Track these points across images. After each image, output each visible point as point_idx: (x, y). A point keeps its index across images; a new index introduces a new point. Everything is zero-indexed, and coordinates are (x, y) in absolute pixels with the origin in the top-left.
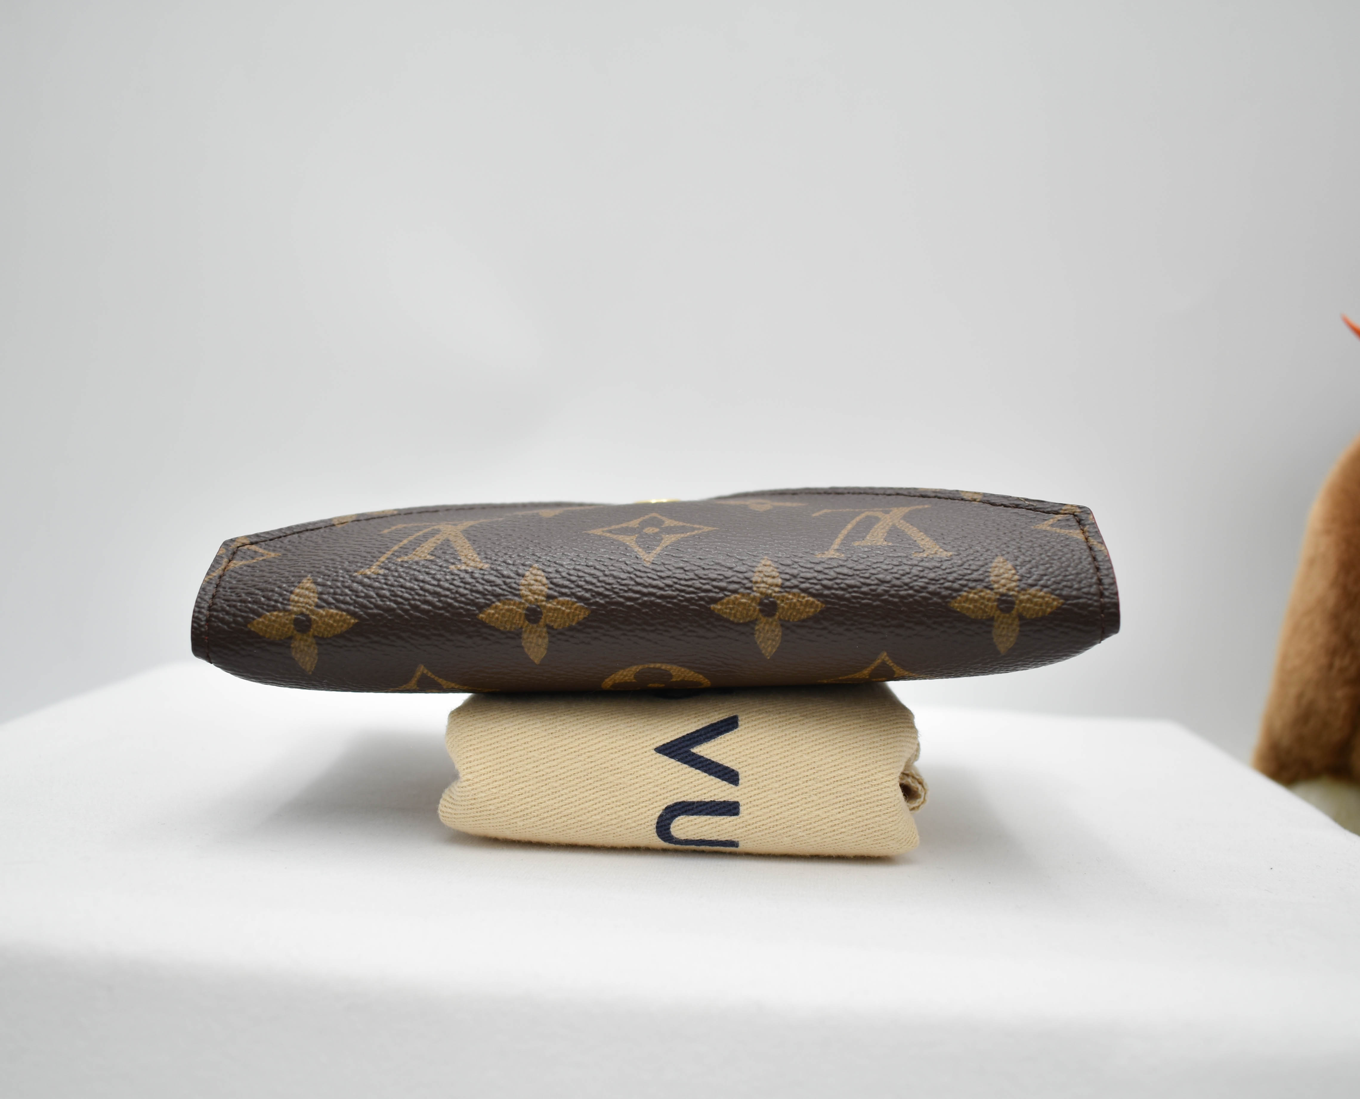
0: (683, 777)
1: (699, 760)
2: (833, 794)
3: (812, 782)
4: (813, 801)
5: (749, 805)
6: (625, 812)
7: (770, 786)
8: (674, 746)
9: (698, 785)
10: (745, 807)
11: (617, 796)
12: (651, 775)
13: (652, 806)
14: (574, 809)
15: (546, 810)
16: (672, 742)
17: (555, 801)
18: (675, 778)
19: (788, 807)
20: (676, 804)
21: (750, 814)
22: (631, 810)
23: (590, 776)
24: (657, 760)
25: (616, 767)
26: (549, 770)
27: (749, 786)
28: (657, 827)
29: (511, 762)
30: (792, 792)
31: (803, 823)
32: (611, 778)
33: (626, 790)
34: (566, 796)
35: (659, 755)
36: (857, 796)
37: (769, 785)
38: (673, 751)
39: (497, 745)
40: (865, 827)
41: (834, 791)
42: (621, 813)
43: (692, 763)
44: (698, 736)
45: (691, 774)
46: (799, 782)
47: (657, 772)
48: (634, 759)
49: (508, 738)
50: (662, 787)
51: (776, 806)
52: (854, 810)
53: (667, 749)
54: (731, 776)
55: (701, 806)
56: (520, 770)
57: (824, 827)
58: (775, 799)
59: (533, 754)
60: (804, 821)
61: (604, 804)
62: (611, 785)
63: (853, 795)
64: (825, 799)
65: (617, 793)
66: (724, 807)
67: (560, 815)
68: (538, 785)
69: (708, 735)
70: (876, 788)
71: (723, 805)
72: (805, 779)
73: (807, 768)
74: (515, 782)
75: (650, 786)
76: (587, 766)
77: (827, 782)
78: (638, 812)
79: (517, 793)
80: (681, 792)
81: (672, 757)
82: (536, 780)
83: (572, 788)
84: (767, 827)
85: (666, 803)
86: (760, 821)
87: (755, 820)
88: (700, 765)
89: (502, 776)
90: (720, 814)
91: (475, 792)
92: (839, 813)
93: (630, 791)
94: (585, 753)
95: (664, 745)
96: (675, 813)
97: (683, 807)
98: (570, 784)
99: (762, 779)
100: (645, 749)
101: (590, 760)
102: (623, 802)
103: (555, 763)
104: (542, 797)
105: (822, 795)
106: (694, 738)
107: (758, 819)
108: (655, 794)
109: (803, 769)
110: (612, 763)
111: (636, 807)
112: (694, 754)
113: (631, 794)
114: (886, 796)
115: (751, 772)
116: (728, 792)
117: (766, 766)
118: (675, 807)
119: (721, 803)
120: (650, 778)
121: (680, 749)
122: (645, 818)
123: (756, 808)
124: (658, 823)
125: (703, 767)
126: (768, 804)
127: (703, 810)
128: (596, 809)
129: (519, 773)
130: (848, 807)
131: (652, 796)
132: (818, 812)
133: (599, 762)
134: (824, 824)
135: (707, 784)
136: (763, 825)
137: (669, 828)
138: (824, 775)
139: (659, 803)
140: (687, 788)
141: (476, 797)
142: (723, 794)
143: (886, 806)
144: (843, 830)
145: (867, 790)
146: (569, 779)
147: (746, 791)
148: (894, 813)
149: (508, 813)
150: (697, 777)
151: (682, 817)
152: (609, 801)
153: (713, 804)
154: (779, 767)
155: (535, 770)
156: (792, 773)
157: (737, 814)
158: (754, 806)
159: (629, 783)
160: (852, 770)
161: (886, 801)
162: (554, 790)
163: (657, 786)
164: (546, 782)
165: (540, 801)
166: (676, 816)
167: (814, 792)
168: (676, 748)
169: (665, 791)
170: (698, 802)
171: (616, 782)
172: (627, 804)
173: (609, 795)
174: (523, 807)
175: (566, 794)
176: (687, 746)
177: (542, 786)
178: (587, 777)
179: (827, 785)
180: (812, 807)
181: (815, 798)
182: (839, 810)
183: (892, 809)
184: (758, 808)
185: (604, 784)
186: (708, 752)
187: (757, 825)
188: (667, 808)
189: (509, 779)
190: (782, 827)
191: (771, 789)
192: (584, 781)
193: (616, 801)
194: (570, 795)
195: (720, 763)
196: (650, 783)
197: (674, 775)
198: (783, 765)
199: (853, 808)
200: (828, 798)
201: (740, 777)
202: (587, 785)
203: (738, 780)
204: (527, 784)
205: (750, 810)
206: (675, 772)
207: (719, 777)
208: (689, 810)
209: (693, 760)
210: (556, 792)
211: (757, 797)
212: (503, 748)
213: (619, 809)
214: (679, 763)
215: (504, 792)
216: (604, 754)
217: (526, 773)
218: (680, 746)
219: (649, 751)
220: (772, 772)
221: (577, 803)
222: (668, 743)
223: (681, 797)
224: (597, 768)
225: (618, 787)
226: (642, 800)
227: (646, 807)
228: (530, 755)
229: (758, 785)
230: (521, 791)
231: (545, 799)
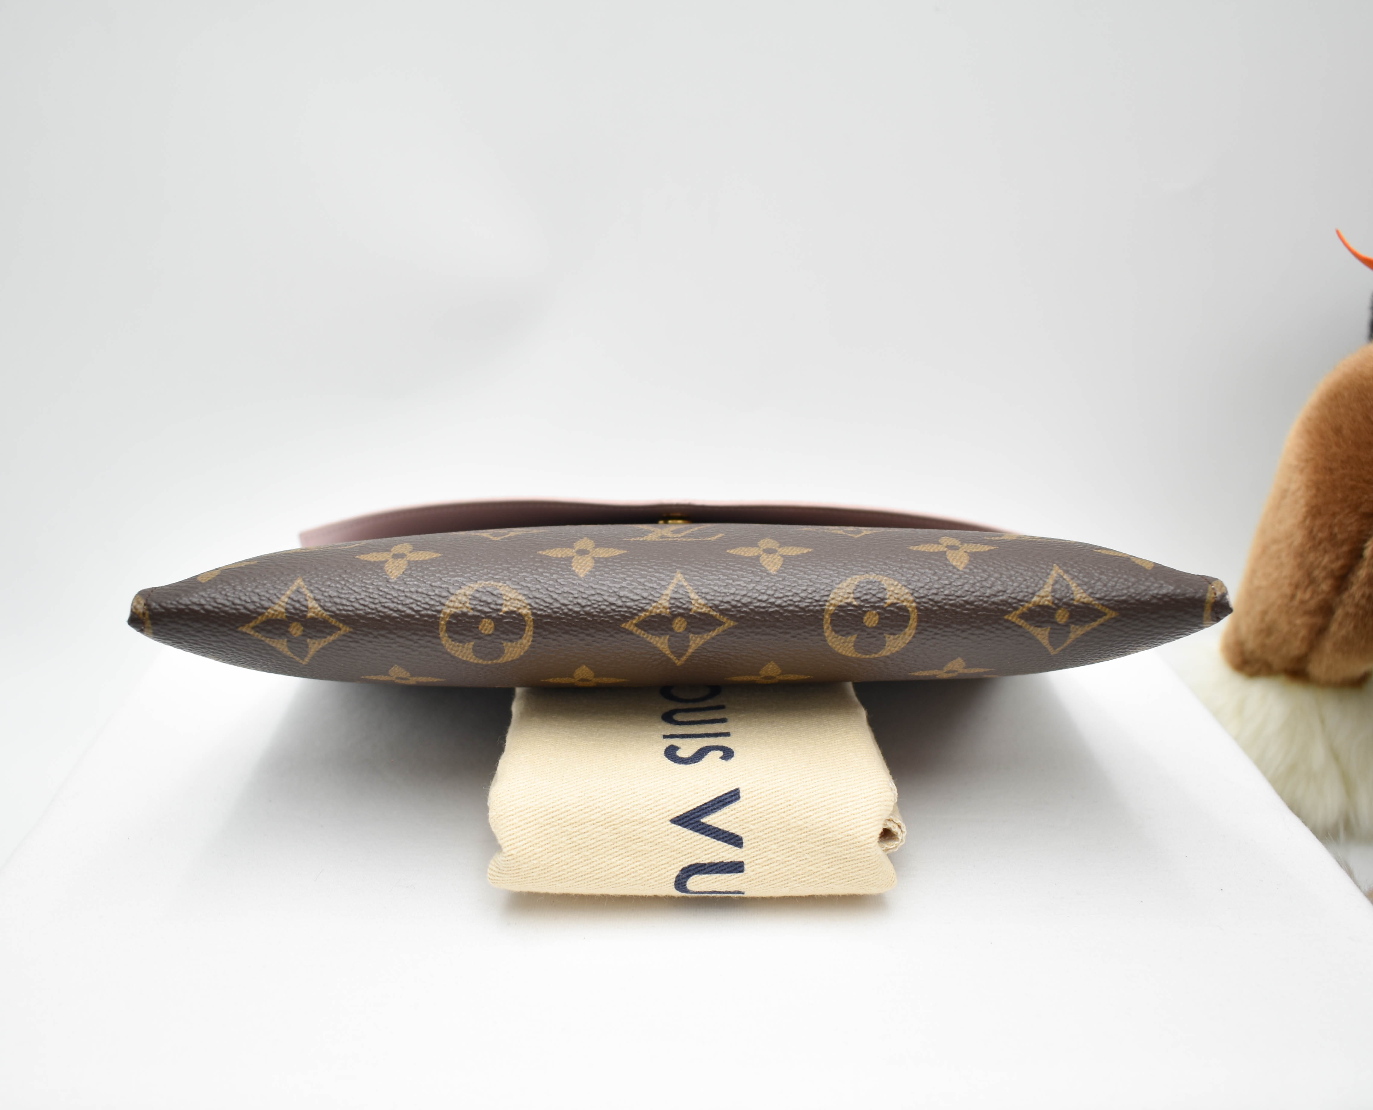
0: (696, 843)
1: (708, 829)
2: (823, 853)
3: (806, 843)
4: (806, 859)
5: (753, 864)
6: (648, 874)
7: (770, 848)
8: (686, 817)
9: (709, 849)
10: (749, 866)
11: (639, 861)
12: (668, 842)
13: (670, 868)
14: (603, 874)
15: (580, 875)
16: (684, 814)
17: (587, 867)
18: (688, 844)
19: (785, 865)
20: (690, 866)
21: (753, 871)
22: (652, 872)
23: (616, 845)
24: (673, 830)
25: (637, 837)
26: (580, 842)
27: (751, 848)
28: (675, 885)
29: (548, 836)
30: (788, 852)
31: (798, 877)
32: (634, 846)
33: (647, 855)
34: (596, 863)
35: (673, 825)
36: (844, 855)
37: (768, 846)
38: (686, 822)
39: (535, 822)
40: (851, 878)
41: (824, 850)
42: (644, 875)
43: (702, 831)
44: (706, 808)
45: (702, 840)
46: (794, 844)
47: (673, 840)
48: (653, 829)
49: (544, 816)
50: (678, 851)
51: (776, 864)
52: (841, 866)
53: (680, 820)
54: (735, 840)
55: (712, 866)
56: (555, 843)
57: (817, 879)
58: (774, 858)
59: (566, 828)
60: (799, 875)
61: (629, 868)
62: (635, 851)
63: (840, 854)
64: (817, 857)
65: (639, 859)
66: (731, 866)
67: (592, 879)
68: (572, 854)
69: (715, 807)
70: (859, 849)
71: (730, 865)
72: (800, 841)
73: (800, 832)
74: (553, 853)
75: (667, 851)
76: (612, 837)
77: (818, 843)
78: (659, 873)
79: (554, 862)
80: (694, 855)
81: (685, 827)
82: (570, 850)
83: (601, 856)
84: (768, 880)
85: (682, 865)
86: (762, 876)
87: (758, 875)
88: (710, 832)
89: (541, 849)
90: (728, 872)
91: (519, 863)
92: (829, 867)
93: (651, 856)
94: (610, 826)
95: (678, 817)
96: (690, 873)
97: (696, 868)
98: (599, 852)
99: (762, 842)
100: (662, 821)
101: (615, 832)
102: (646, 865)
103: (585, 835)
104: (576, 864)
105: (813, 854)
106: (703, 809)
107: (760, 875)
108: (672, 858)
109: (797, 833)
110: (634, 833)
111: (656, 869)
112: (703, 823)
113: (651, 858)
114: (868, 855)
115: (753, 837)
116: (734, 853)
117: (766, 831)
118: (690, 868)
119: (728, 863)
120: (667, 845)
121: (691, 819)
122: (665, 878)
123: (758, 866)
124: (676, 881)
125: (711, 834)
126: (769, 862)
127: (714, 869)
128: (622, 873)
129: (555, 845)
130: (835, 863)
131: (669, 859)
132: (810, 868)
133: (623, 833)
134: (816, 877)
135: (715, 848)
136: (765, 879)
137: (685, 885)
138: (815, 838)
139: (676, 866)
140: (699, 852)
141: (520, 867)
142: (730, 856)
143: (868, 863)
144: (832, 881)
145: (852, 850)
146: (598, 848)
147: (749, 852)
148: (875, 867)
149: (549, 878)
150: (707, 843)
151: (696, 876)
152: (633, 866)
153: (722, 864)
154: (777, 832)
155: (569, 842)
156: (788, 836)
157: (742, 871)
158: (756, 864)
159: (650, 849)
160: (839, 834)
161: (868, 859)
162: (586, 858)
163: (674, 851)
164: (579, 852)
165: (575, 867)
166: (690, 876)
167: (807, 851)
168: (688, 819)
169: (680, 855)
170: (709, 863)
171: (638, 849)
172: (648, 867)
173: (633, 860)
174: (560, 874)
175: (596, 861)
176: (698, 817)
177: (576, 855)
178: (613, 846)
179: (818, 846)
180: (806, 864)
181: (807, 856)
182: (829, 866)
183: (873, 864)
184: (760, 866)
185: (628, 851)
186: (716, 820)
187: (760, 879)
188: (683, 869)
189: (547, 851)
190: (780, 880)
191: (771, 850)
192: (611, 849)
193: (640, 865)
194: (599, 862)
195: (726, 830)
196: (668, 849)
197: (687, 842)
198: (780, 830)
199: (841, 863)
200: (819, 856)
201: (744, 840)
202: (614, 853)
203: (742, 843)
204: (562, 854)
205: (753, 868)
206: (688, 840)
207: (726, 842)
208: (702, 870)
209: (703, 828)
210: (587, 860)
211: (759, 857)
212: (540, 825)
213: (642, 872)
214: (691, 832)
215: (543, 863)
216: (627, 826)
217: (561, 845)
218: (691, 817)
219: (665, 822)
220: (771, 836)
221: (606, 869)
222: (681, 815)
223: (694, 860)
224: (621, 838)
225: (641, 853)
226: (661, 863)
227: (665, 868)
228: (564, 829)
229: (759, 847)
230: (558, 860)
231: (578, 866)
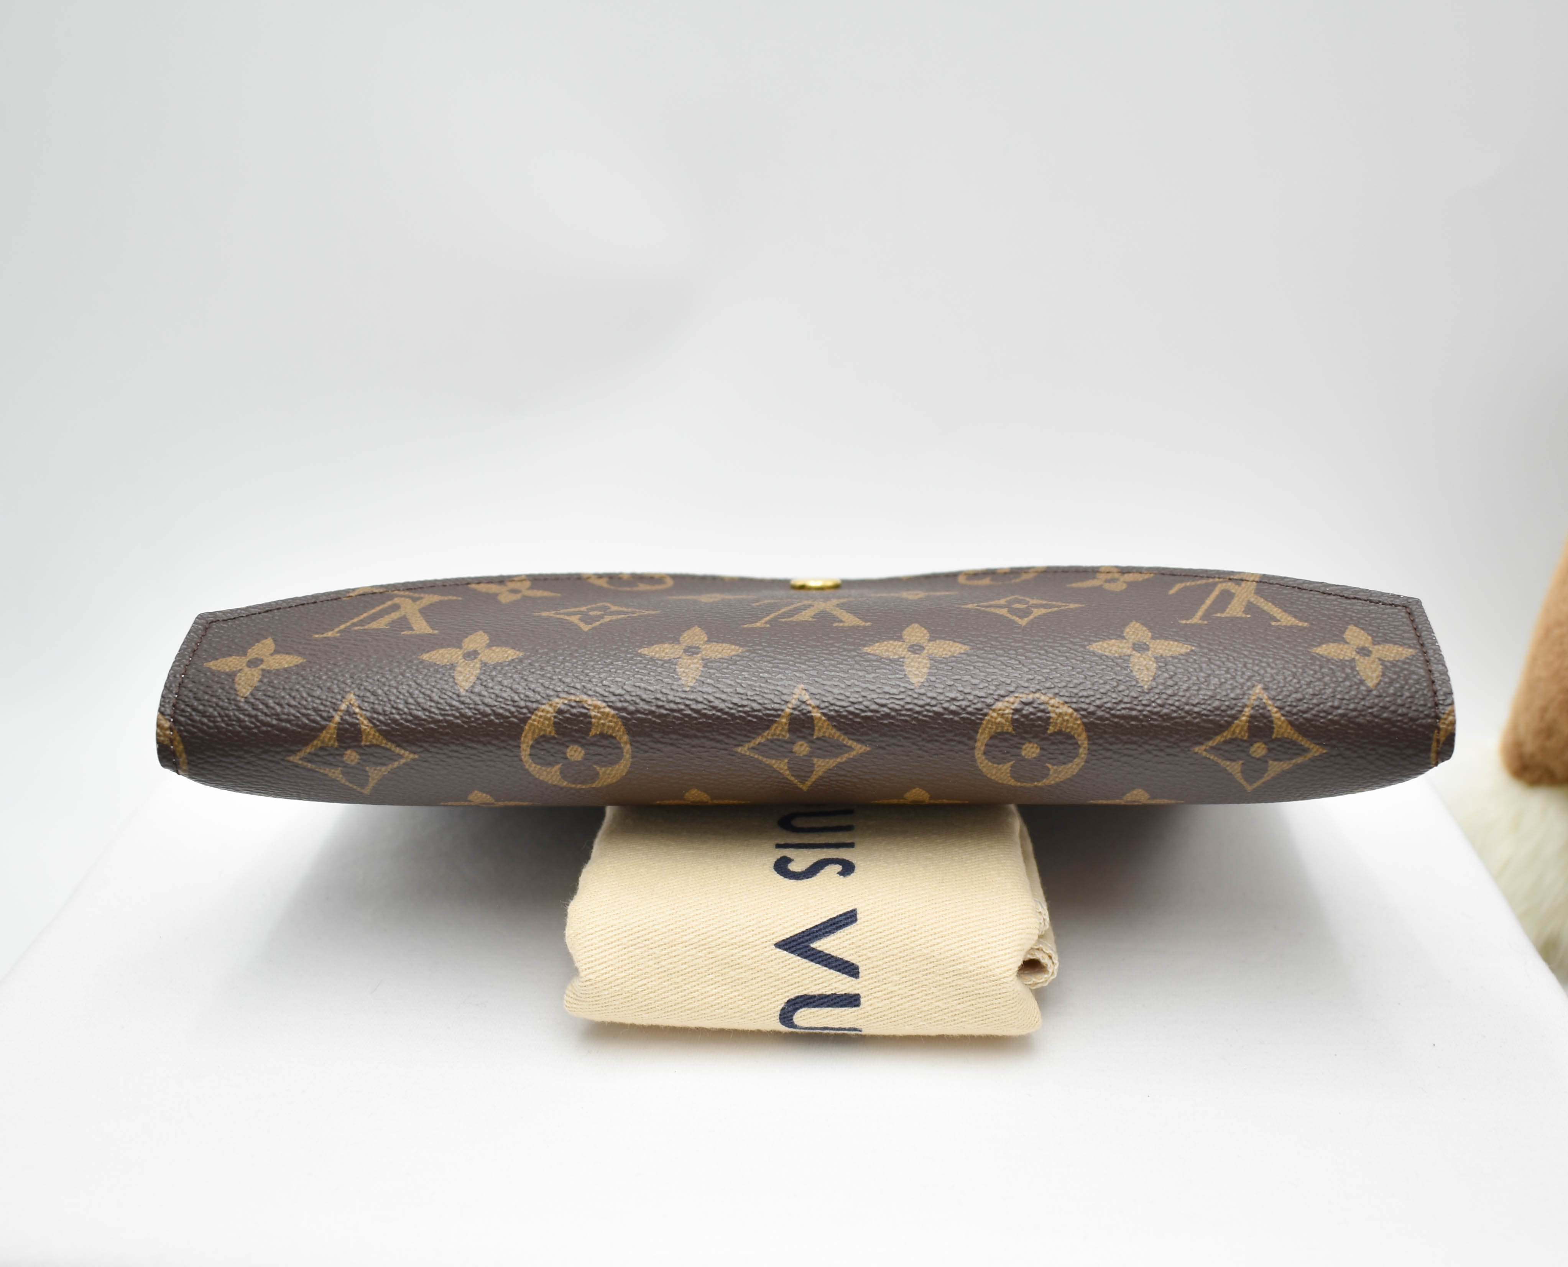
0: (804, 972)
1: (818, 955)
2: (953, 986)
3: (932, 975)
4: (933, 993)
5: (870, 997)
6: (748, 1005)
7: (890, 980)
8: (794, 941)
9: (819, 979)
10: (865, 999)
11: (738, 990)
12: (771, 970)
13: (774, 999)
14: (697, 1004)
15: (670, 1004)
16: (791, 937)
17: (677, 996)
18: (795, 972)
19: (908, 999)
20: (798, 997)
21: (871, 1005)
22: (753, 1003)
23: (711, 971)
24: (777, 955)
25: (736, 962)
26: (670, 966)
27: (869, 979)
28: (780, 1019)
29: (633, 959)
30: (912, 985)
31: (924, 1014)
32: (732, 973)
33: (747, 984)
34: (688, 991)
35: (778, 950)
36: (976, 990)
37: (889, 977)
38: (793, 947)
39: (618, 943)
40: (985, 1017)
41: (954, 984)
42: (743, 1007)
43: (812, 958)
44: (817, 931)
45: (811, 968)
46: (919, 975)
47: (778, 967)
48: (754, 954)
49: (629, 935)
50: (783, 980)
51: (897, 998)
52: (973, 1002)
53: (786, 944)
54: (850, 969)
55: (822, 998)
56: (642, 967)
57: (945, 1017)
58: (895, 991)
59: (654, 950)
60: (925, 1011)
61: (726, 998)
62: (733, 979)
63: (972, 988)
64: (945, 991)
65: (738, 988)
66: (846, 999)
67: (683, 1009)
68: (660, 980)
69: (827, 930)
70: (994, 983)
71: (844, 997)
72: (925, 972)
73: (926, 962)
74: (637, 979)
75: (770, 980)
76: (707, 962)
77: (946, 976)
78: (761, 1005)
79: (640, 989)
80: (802, 986)
81: (792, 952)
82: (657, 976)
83: (694, 984)
84: (889, 1017)
85: (789, 995)
86: (881, 1012)
87: (876, 1011)
88: (820, 959)
89: (623, 974)
90: (842, 1006)
91: (598, 990)
92: (959, 1004)
93: (751, 985)
94: (705, 949)
95: (783, 940)
96: (797, 1006)
97: (804, 1000)
98: (691, 979)
99: (882, 972)
100: (765, 945)
101: (710, 956)
102: (746, 995)
103: (676, 959)
104: (665, 992)
105: (941, 988)
106: (814, 933)
107: (879, 1010)
108: (777, 988)
109: (923, 963)
110: (732, 958)
111: (758, 1001)
112: (813, 949)
113: (752, 987)
114: (1004, 990)
115: (871, 966)
116: (848, 984)
117: (886, 960)
118: (797, 1000)
119: (842, 995)
120: (771, 972)
121: (799, 944)
122: (768, 1011)
123: (876, 1000)
124: (780, 1015)
125: (822, 961)
126: (889, 996)
127: (825, 1002)
128: (718, 1004)
129: (641, 970)
130: (966, 999)
131: (773, 989)
132: (937, 1004)
133: (720, 958)
134: (945, 1014)
135: (827, 978)
136: (884, 1015)
137: (792, 1019)
138: (943, 969)
139: (781, 997)
140: (808, 982)
141: (600, 994)
142: (844, 987)
143: (1005, 1000)
144: (964, 1019)
145: (985, 985)
146: (691, 974)
147: (866, 983)
148: (1013, 1005)
149: (633, 1007)
150: (817, 971)
151: (803, 1009)
152: (731, 995)
153: (834, 997)
154: (899, 961)
155: (657, 966)
156: (912, 966)
157: (858, 1005)
158: (875, 998)
159: (751, 977)
160: (971, 965)
161: (1004, 995)
162: (676, 986)
163: (778, 980)
164: (668, 978)
165: (663, 996)
166: (798, 1009)
167: (934, 985)
168: (795, 943)
169: (784, 985)
170: (819, 995)
171: (737, 977)
172: (748, 997)
173: (731, 990)
174: (646, 1003)
175: (688, 989)
176: (807, 941)
177: (665, 982)
178: (708, 972)
179: (947, 978)
180: (932, 998)
181: (934, 990)
182: (959, 1001)
183: (1011, 1002)
184: (879, 1000)
185: (725, 979)
186: (828, 945)
187: (879, 1015)
188: (788, 1001)
189: (631, 976)
190: (903, 1017)
191: (892, 982)
192: (705, 976)
193: (739, 995)
194: (692, 990)
195: (840, 957)
196: (771, 977)
197: (794, 970)
198: (902, 959)
199: (973, 1000)
200: (948, 990)
201: (860, 970)
202: (709, 980)
203: (858, 973)
204: (650, 980)
205: (871, 1002)
206: (795, 967)
207: (839, 971)
208: (811, 1003)
209: (813, 955)
210: (678, 987)
211: (877, 989)
212: (624, 946)
213: (741, 1003)
214: (799, 958)
215: (626, 990)
216: (724, 950)
217: (648, 970)
218: (799, 941)
219: (769, 946)
220: (892, 966)
221: (699, 998)
222: (787, 939)
223: (802, 991)
224: (718, 963)
225: (740, 982)
226: (764, 993)
227: (768, 1000)
228: (651, 952)
229: (878, 978)
230: (645, 987)
231: (667, 994)
